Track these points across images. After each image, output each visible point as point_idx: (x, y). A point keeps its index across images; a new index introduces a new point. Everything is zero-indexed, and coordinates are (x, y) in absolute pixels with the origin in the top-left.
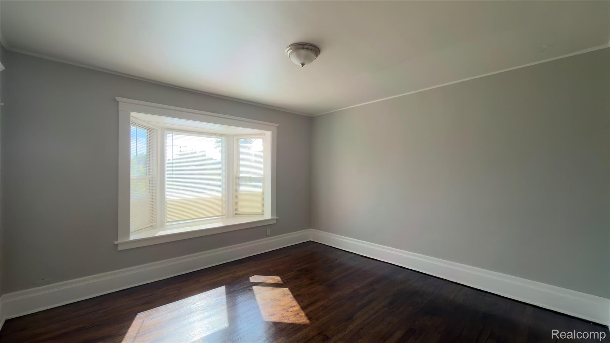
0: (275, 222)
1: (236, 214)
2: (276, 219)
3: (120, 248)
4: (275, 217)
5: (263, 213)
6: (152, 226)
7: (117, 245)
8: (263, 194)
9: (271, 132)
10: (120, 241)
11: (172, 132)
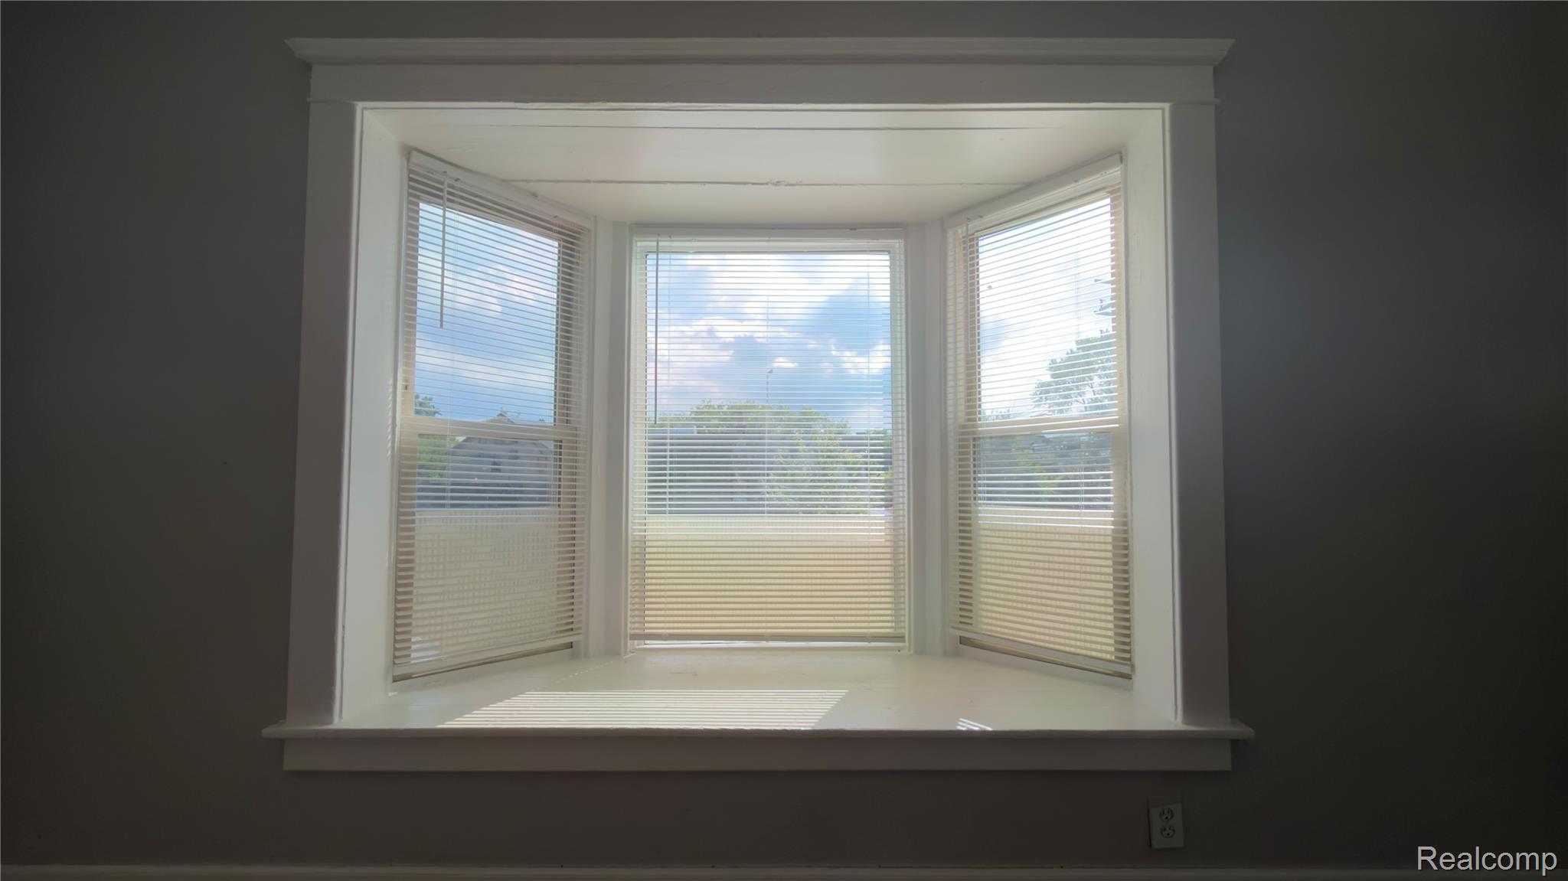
0: (1222, 761)
1: (963, 641)
2: (1236, 745)
3: (292, 762)
4: (1223, 725)
5: (1126, 670)
6: (571, 645)
7: (280, 743)
8: (1123, 544)
9: (1167, 106)
10: (294, 725)
11: (655, 239)
